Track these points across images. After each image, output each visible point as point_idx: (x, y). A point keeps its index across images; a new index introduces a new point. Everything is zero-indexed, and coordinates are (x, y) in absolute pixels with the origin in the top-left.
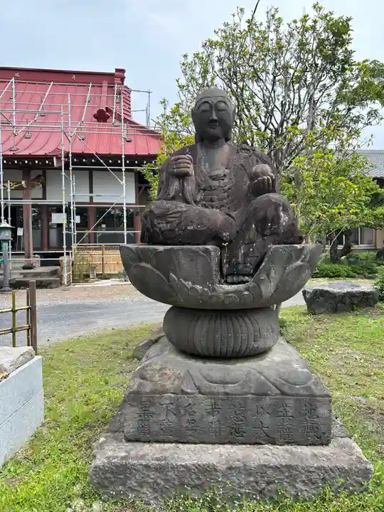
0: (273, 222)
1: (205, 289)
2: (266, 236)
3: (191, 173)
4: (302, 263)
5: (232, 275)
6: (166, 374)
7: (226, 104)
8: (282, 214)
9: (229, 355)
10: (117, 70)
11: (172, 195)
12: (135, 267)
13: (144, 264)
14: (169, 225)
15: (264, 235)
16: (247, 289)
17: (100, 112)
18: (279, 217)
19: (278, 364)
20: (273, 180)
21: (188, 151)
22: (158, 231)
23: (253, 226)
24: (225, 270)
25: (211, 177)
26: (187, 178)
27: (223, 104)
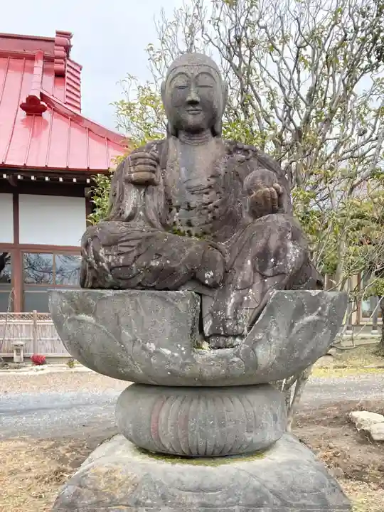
0: (277, 256)
1: (176, 354)
2: (267, 277)
3: (156, 180)
4: (317, 318)
5: (217, 335)
6: (115, 479)
7: (212, 76)
8: (290, 245)
9: (209, 452)
10: (59, 33)
11: (127, 213)
12: (70, 321)
13: (83, 316)
14: (122, 257)
15: (264, 277)
16: (237, 355)
17: (31, 100)
18: (286, 250)
19: (280, 465)
20: (280, 195)
21: (155, 148)
22: (106, 268)
23: (249, 262)
24: (207, 328)
25: (188, 188)
26: (150, 187)
27: (208, 78)
